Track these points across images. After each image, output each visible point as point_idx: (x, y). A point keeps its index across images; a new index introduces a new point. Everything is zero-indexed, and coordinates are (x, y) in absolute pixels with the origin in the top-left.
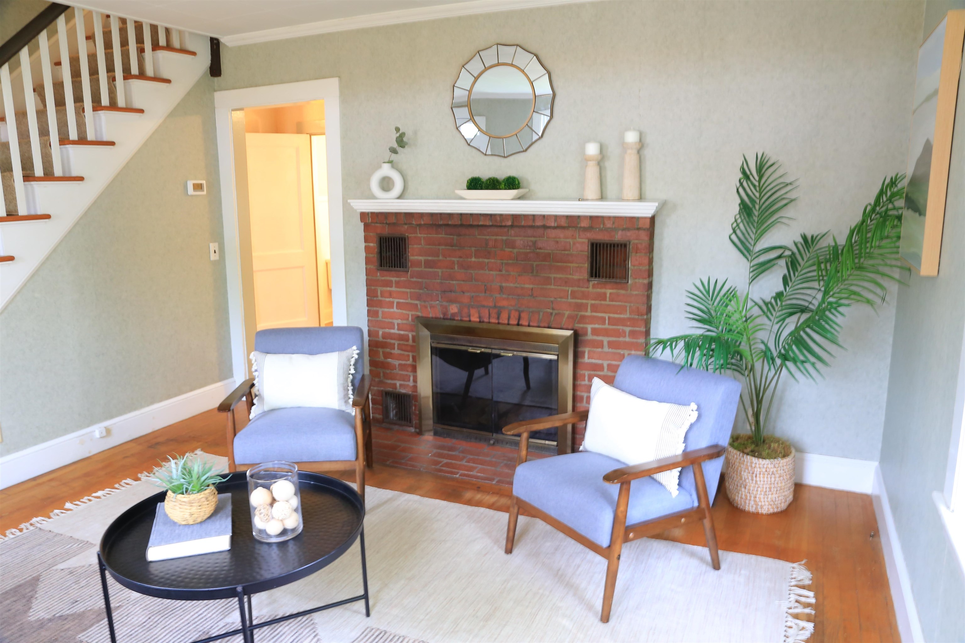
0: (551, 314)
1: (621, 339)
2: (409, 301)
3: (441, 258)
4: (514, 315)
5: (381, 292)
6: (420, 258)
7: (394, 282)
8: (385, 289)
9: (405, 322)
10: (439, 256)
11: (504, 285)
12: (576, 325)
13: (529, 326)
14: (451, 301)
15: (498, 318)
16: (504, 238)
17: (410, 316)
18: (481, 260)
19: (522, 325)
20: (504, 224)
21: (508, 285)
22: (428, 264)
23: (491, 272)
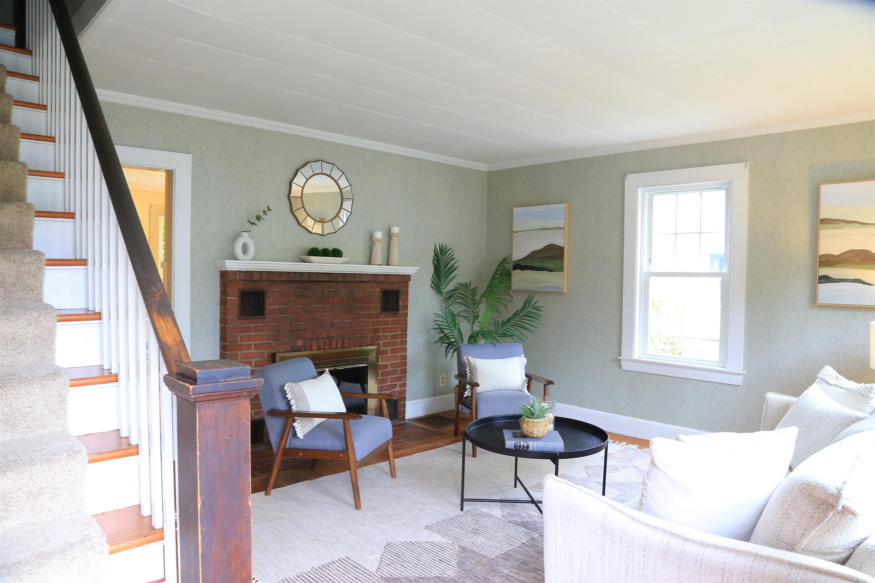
0: (361, 337)
1: (397, 347)
2: (265, 342)
3: (291, 306)
4: (340, 341)
5: (241, 337)
6: (275, 307)
7: (252, 327)
8: (244, 334)
9: (260, 359)
10: (290, 305)
11: (333, 321)
12: (375, 342)
13: (349, 347)
14: (298, 338)
15: (330, 345)
16: (334, 289)
17: (266, 354)
18: (319, 305)
19: (344, 347)
20: (337, 280)
21: (336, 321)
22: (282, 311)
23: (326, 314)
